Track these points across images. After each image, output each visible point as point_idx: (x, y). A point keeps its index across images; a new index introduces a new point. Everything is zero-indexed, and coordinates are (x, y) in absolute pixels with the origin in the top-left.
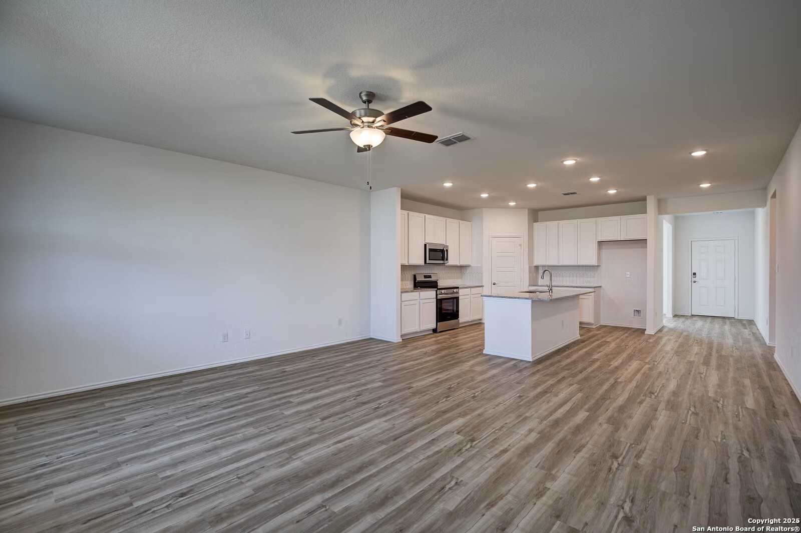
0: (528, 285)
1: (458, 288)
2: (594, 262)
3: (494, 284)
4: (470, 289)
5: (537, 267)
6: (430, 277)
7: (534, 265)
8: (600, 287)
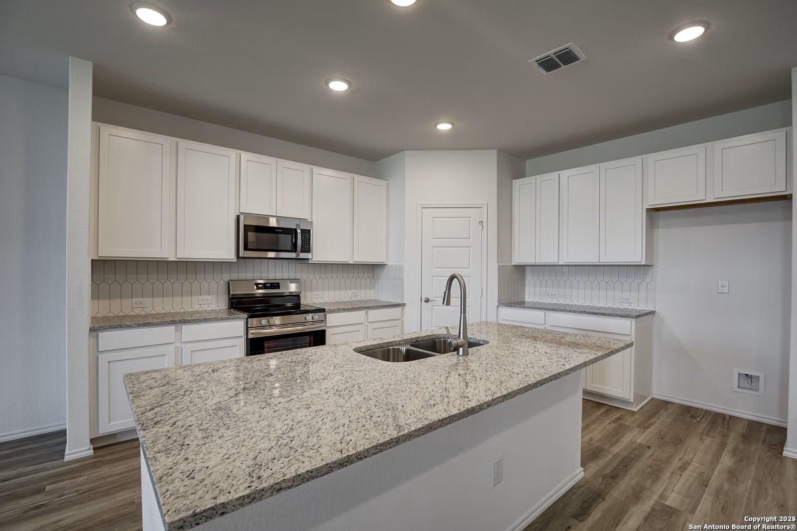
0: (497, 304)
1: (323, 310)
2: (637, 256)
3: (427, 301)
4: (363, 312)
5: (521, 269)
6: (277, 286)
7: (513, 264)
8: (652, 313)
